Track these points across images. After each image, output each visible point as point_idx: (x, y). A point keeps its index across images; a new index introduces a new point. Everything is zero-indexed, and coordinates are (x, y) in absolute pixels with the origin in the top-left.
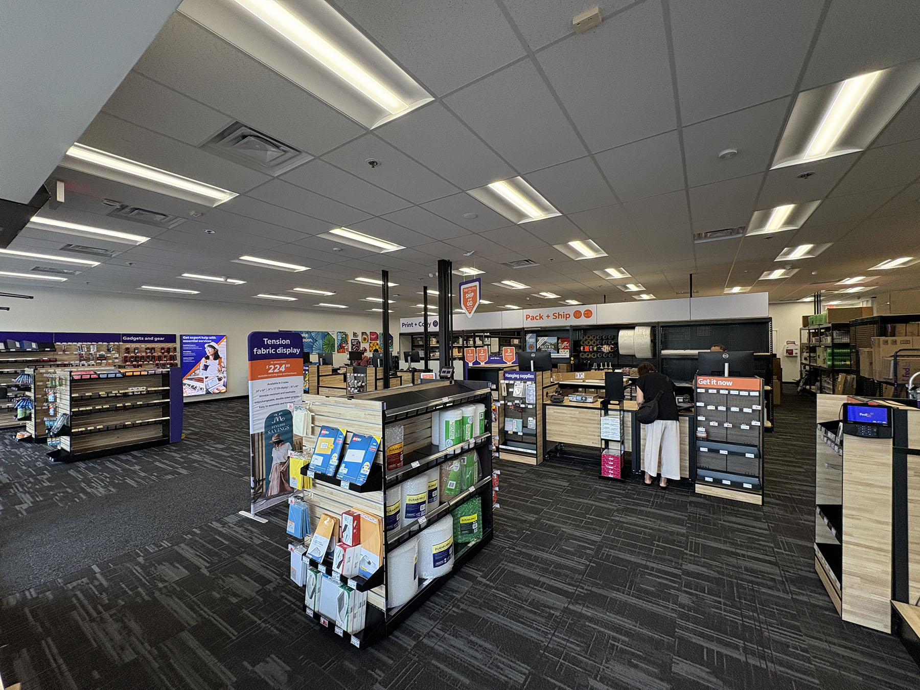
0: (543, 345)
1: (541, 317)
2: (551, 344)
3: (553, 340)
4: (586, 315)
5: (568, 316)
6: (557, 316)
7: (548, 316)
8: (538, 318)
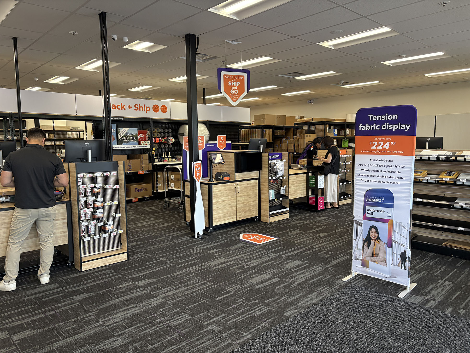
0: (124, 136)
1: (123, 107)
2: (132, 136)
3: (134, 131)
4: (163, 110)
5: (148, 109)
6: (138, 108)
7: (130, 107)
8: (119, 107)
